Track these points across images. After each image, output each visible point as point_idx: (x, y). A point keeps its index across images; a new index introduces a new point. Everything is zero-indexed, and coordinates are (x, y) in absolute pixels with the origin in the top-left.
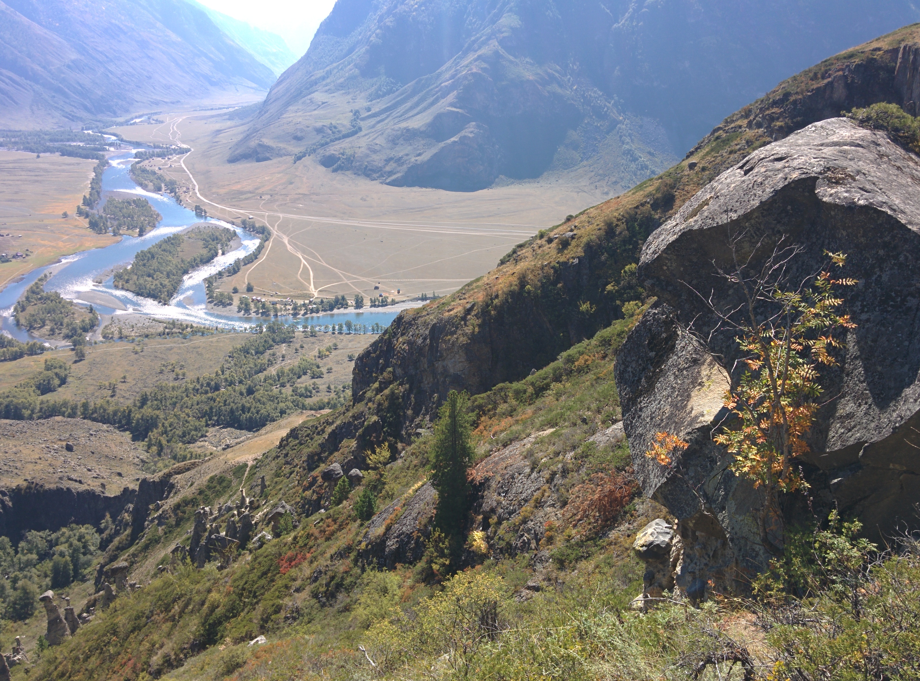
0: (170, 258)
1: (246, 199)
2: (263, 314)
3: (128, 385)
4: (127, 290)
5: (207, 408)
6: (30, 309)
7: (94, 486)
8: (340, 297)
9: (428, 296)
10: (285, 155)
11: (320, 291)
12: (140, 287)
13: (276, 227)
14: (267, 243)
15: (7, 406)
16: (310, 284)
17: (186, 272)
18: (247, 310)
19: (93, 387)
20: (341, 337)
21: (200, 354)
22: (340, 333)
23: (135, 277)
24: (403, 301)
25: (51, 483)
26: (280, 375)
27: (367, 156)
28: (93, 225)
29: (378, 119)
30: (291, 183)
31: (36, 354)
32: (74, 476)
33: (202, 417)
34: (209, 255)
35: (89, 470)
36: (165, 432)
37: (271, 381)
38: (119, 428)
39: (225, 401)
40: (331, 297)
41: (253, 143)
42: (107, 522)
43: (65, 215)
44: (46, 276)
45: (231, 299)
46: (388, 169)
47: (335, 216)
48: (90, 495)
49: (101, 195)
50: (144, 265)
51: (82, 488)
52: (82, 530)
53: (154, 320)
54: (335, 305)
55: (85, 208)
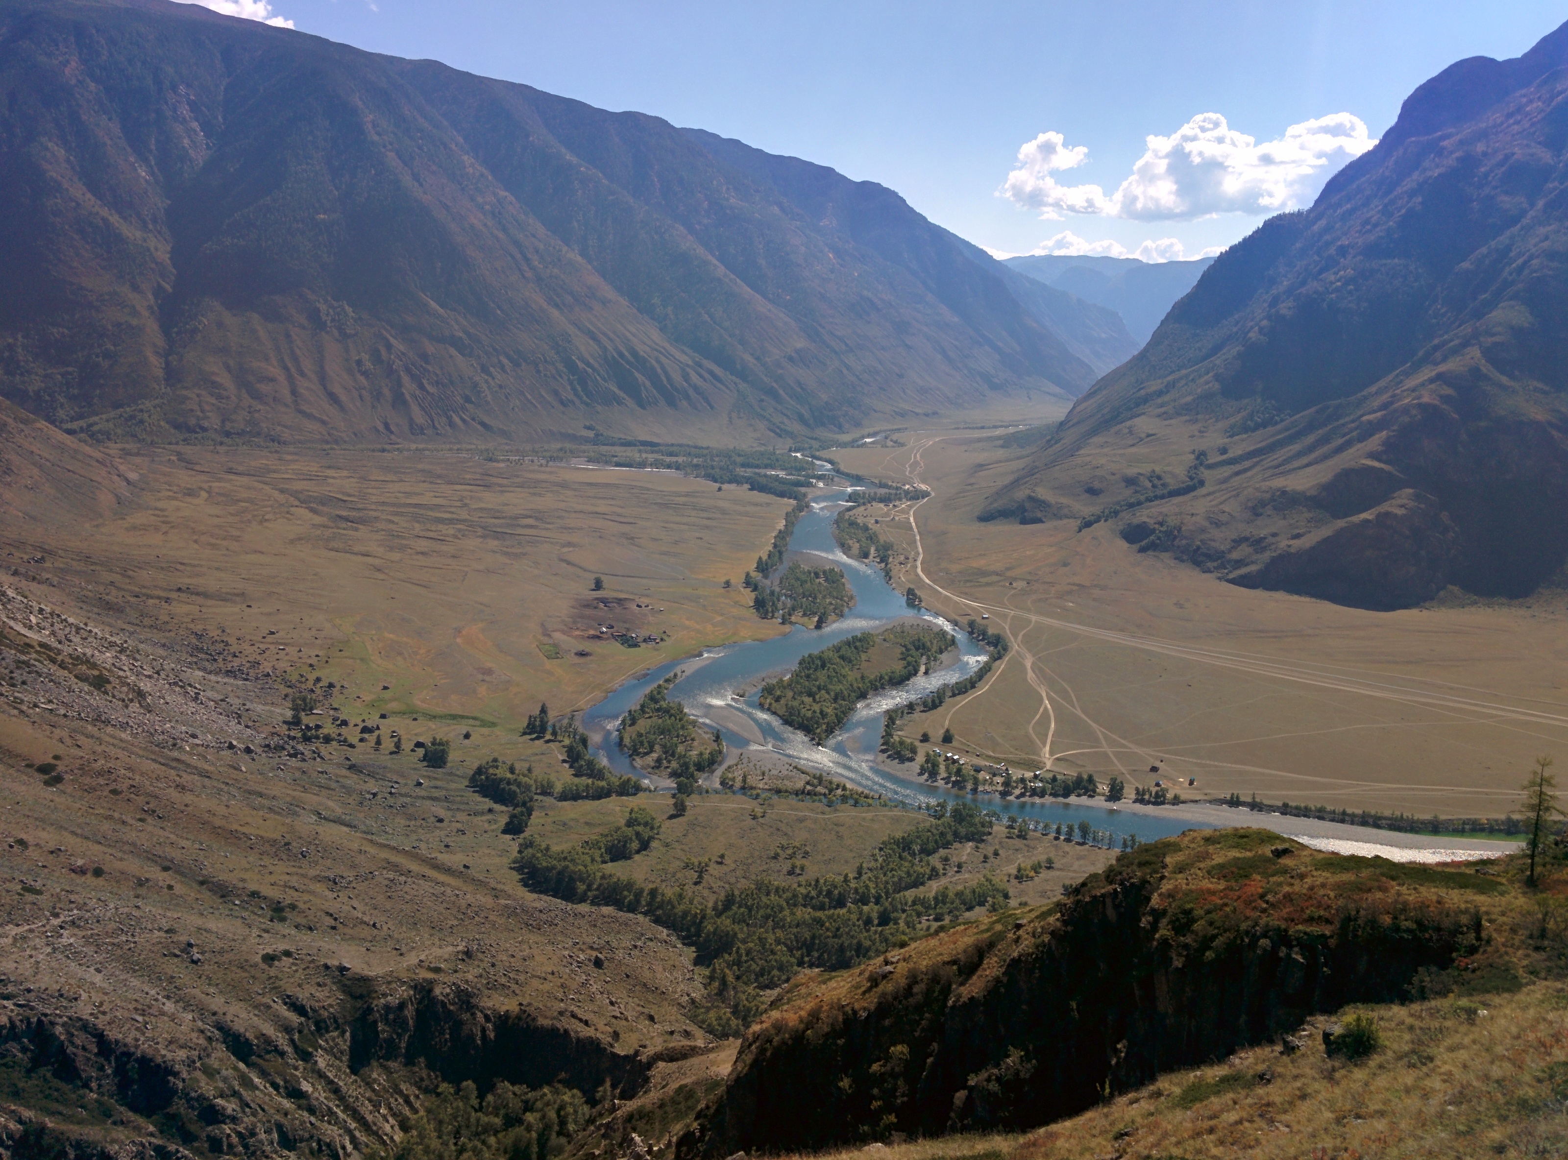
0: (846, 671)
1: (988, 584)
2: (955, 783)
3: (724, 869)
4: (774, 713)
5: (807, 935)
6: (643, 725)
7: (600, 1031)
8: (1085, 777)
9: (1242, 799)
10: (1067, 517)
11: (1058, 759)
12: (791, 711)
13: (1020, 638)
14: (998, 662)
15: (559, 873)
16: (1044, 745)
17: (863, 696)
18: (933, 774)
19: (678, 863)
20: (1067, 847)
21: (840, 837)
22: (1068, 840)
23: (790, 694)
24: (1196, 801)
25: (546, 1017)
26: (941, 898)
27: (1203, 530)
28: (759, 604)
29: (1238, 467)
30: (1065, 565)
31: (628, 795)
32: (579, 1013)
33: (798, 949)
34: (904, 672)
35: (612, 1003)
36: (738, 963)
37: (919, 908)
38: (684, 938)
39: (838, 929)
40: (1072, 773)
41: (1021, 494)
42: (605, 1091)
43: (727, 584)
44: (675, 675)
45: (914, 751)
46: (1235, 555)
47: (1122, 630)
48: (593, 1047)
49: (785, 556)
50: (808, 676)
51: (586, 1032)
52: (566, 1098)
53: (795, 767)
54: (1075, 789)
55: (756, 576)
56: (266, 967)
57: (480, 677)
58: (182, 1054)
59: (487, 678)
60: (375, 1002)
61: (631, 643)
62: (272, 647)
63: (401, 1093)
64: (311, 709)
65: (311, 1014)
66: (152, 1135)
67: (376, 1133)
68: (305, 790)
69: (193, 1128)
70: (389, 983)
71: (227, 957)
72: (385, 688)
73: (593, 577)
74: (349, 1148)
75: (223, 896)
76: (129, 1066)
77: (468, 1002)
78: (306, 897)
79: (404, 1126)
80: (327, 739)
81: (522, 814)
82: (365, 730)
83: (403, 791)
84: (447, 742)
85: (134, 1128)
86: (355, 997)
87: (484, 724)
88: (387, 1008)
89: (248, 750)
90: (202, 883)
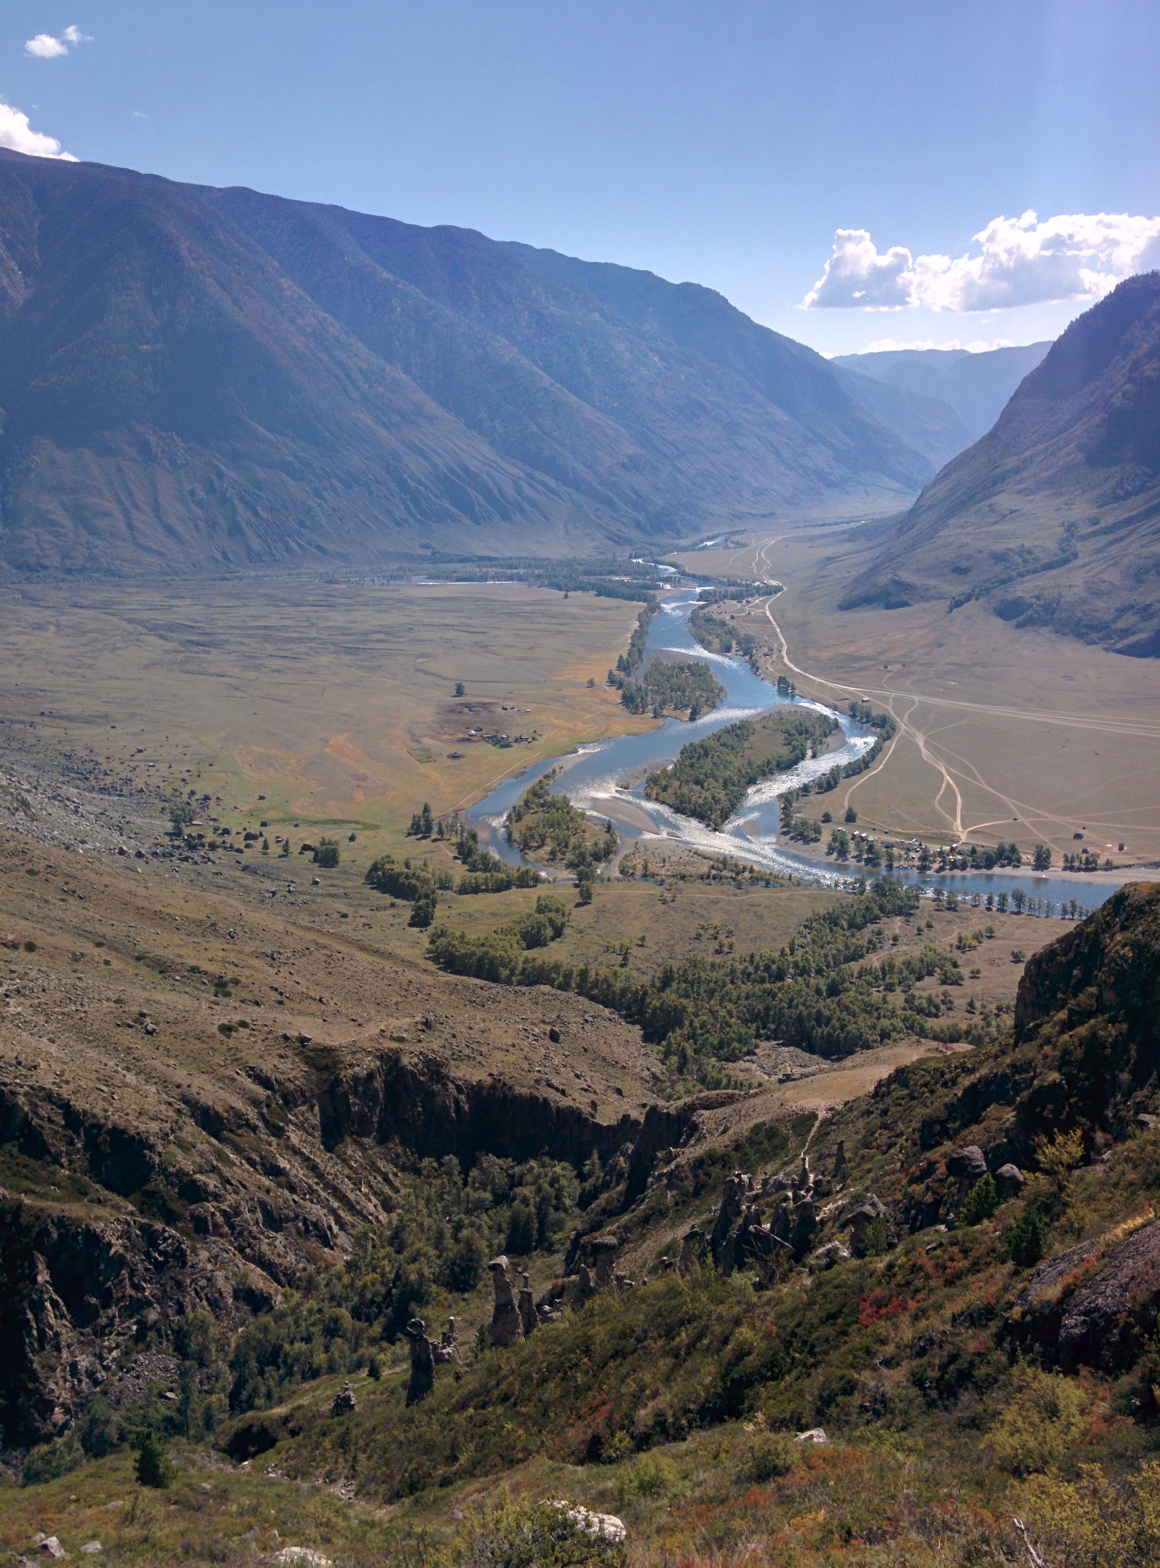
0: (731, 757)
1: (861, 669)
2: (868, 861)
3: (646, 951)
4: (663, 803)
5: (761, 1007)
6: (529, 819)
7: (580, 1101)
8: (1007, 847)
10: (934, 598)
11: (972, 832)
12: (682, 799)
13: (906, 718)
14: (887, 743)
15: (480, 959)
16: (955, 819)
17: (752, 781)
18: (843, 853)
19: (597, 948)
20: (1003, 917)
21: (761, 917)
22: (1002, 910)
23: (676, 784)
24: (1129, 866)
25: (523, 1086)
26: (887, 969)
27: (1083, 601)
28: (628, 700)
29: (1113, 536)
30: (940, 645)
31: (527, 886)
32: (555, 1082)
33: (752, 1022)
34: (792, 756)
35: (577, 1076)
36: (693, 1036)
37: (869, 978)
38: (625, 1017)
39: (792, 1000)
40: (992, 845)
41: (883, 579)
42: (593, 1164)
43: (591, 684)
44: (554, 771)
45: (818, 831)
46: (1121, 624)
47: (1012, 705)
48: (573, 1116)
49: (644, 655)
50: (692, 766)
51: (565, 1102)
52: (558, 1169)
53: (696, 853)
54: (998, 859)
55: (621, 675)
56: (224, 1038)
57: (355, 783)
58: (154, 1126)
59: (363, 784)
60: (343, 1073)
61: (502, 744)
62: (142, 764)
63: (378, 1170)
64: (191, 820)
65: (277, 1087)
66: (132, 1214)
67: (360, 1213)
68: (204, 890)
69: (176, 1206)
70: (354, 1053)
71: (181, 1028)
72: (262, 798)
73: (453, 684)
74: (336, 1229)
75: (161, 972)
76: (100, 1139)
77: (439, 1072)
78: (247, 972)
79: (388, 1207)
80: (213, 847)
81: (427, 905)
82: (249, 837)
83: (301, 889)
84: (336, 843)
85: (113, 1207)
86: (319, 1069)
87: (367, 827)
88: (356, 1078)
89: (139, 855)
90: (138, 959)
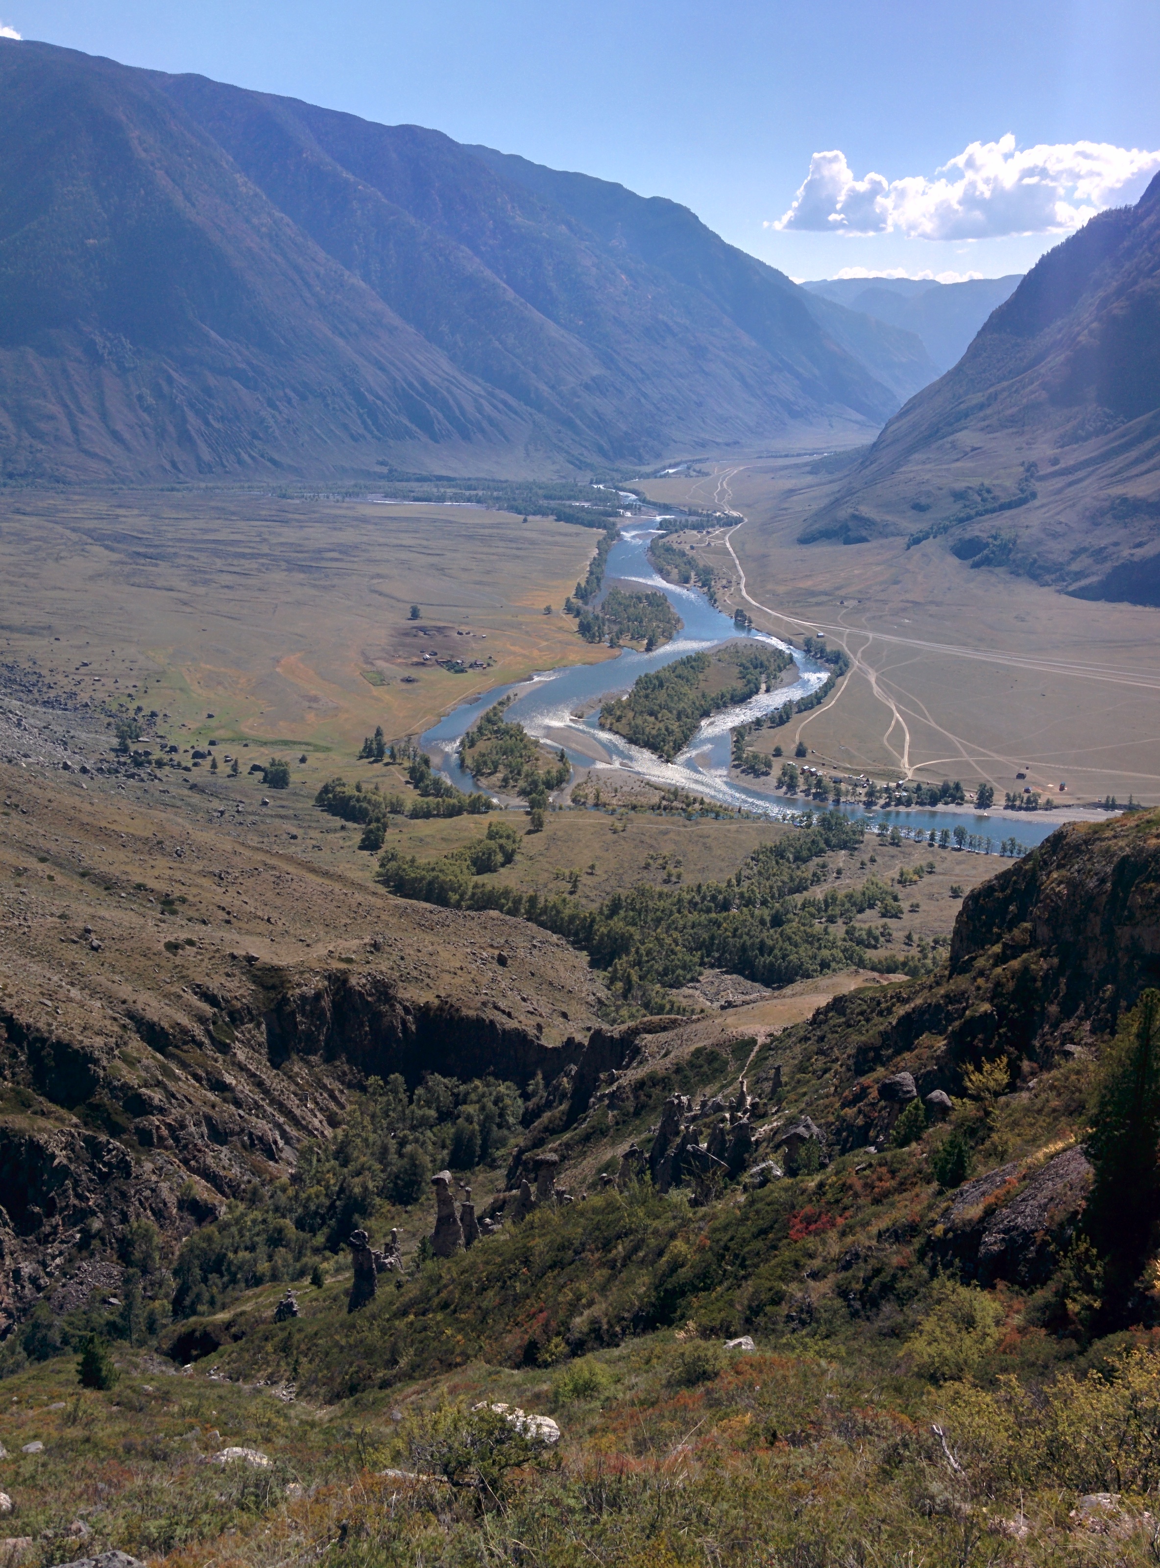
0: (685, 689)
1: (818, 604)
2: (816, 795)
3: (596, 879)
4: (617, 733)
5: (706, 936)
6: (482, 746)
7: (525, 1023)
8: (952, 785)
9: (1118, 802)
10: (893, 535)
11: (918, 769)
12: (636, 729)
13: (859, 655)
14: (840, 679)
15: (430, 883)
16: (903, 755)
17: (706, 714)
18: (792, 787)
19: (546, 875)
20: (944, 853)
21: (708, 848)
22: (943, 847)
23: (631, 714)
24: (1069, 806)
25: (470, 1008)
26: (830, 900)
27: (1040, 542)
28: (585, 629)
29: (1071, 478)
30: (896, 582)
31: (479, 813)
32: (502, 1004)
33: (697, 950)
34: (746, 690)
35: (524, 1000)
36: (639, 963)
37: (812, 910)
38: (573, 943)
39: (736, 930)
40: (936, 782)
41: (843, 513)
42: (537, 1084)
43: (548, 611)
44: (509, 698)
45: (769, 765)
46: (1075, 567)
47: (964, 645)
48: (520, 1037)
49: (603, 584)
50: (647, 696)
51: (511, 1024)
52: (502, 1089)
53: (648, 784)
54: (942, 797)
55: (577, 602)
56: (170, 955)
57: (307, 704)
58: (99, 1041)
59: (314, 705)
60: (290, 993)
61: (457, 669)
62: (87, 678)
63: (324, 1087)
64: (137, 736)
65: (223, 1005)
66: (76, 1126)
67: (305, 1128)
68: (150, 808)
69: (121, 1119)
70: (302, 973)
71: (126, 945)
72: (210, 716)
73: (408, 607)
74: (281, 1143)
75: (106, 889)
76: (44, 1053)
77: (387, 994)
78: (194, 891)
79: (333, 1122)
80: (160, 764)
81: (378, 829)
82: (197, 755)
83: (250, 809)
84: (287, 764)
85: (57, 1119)
86: (266, 988)
87: (317, 749)
88: (303, 997)
89: (84, 770)
90: (83, 875)
